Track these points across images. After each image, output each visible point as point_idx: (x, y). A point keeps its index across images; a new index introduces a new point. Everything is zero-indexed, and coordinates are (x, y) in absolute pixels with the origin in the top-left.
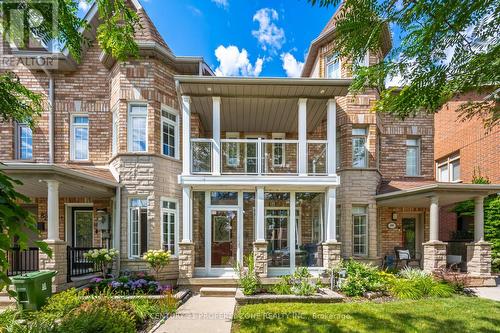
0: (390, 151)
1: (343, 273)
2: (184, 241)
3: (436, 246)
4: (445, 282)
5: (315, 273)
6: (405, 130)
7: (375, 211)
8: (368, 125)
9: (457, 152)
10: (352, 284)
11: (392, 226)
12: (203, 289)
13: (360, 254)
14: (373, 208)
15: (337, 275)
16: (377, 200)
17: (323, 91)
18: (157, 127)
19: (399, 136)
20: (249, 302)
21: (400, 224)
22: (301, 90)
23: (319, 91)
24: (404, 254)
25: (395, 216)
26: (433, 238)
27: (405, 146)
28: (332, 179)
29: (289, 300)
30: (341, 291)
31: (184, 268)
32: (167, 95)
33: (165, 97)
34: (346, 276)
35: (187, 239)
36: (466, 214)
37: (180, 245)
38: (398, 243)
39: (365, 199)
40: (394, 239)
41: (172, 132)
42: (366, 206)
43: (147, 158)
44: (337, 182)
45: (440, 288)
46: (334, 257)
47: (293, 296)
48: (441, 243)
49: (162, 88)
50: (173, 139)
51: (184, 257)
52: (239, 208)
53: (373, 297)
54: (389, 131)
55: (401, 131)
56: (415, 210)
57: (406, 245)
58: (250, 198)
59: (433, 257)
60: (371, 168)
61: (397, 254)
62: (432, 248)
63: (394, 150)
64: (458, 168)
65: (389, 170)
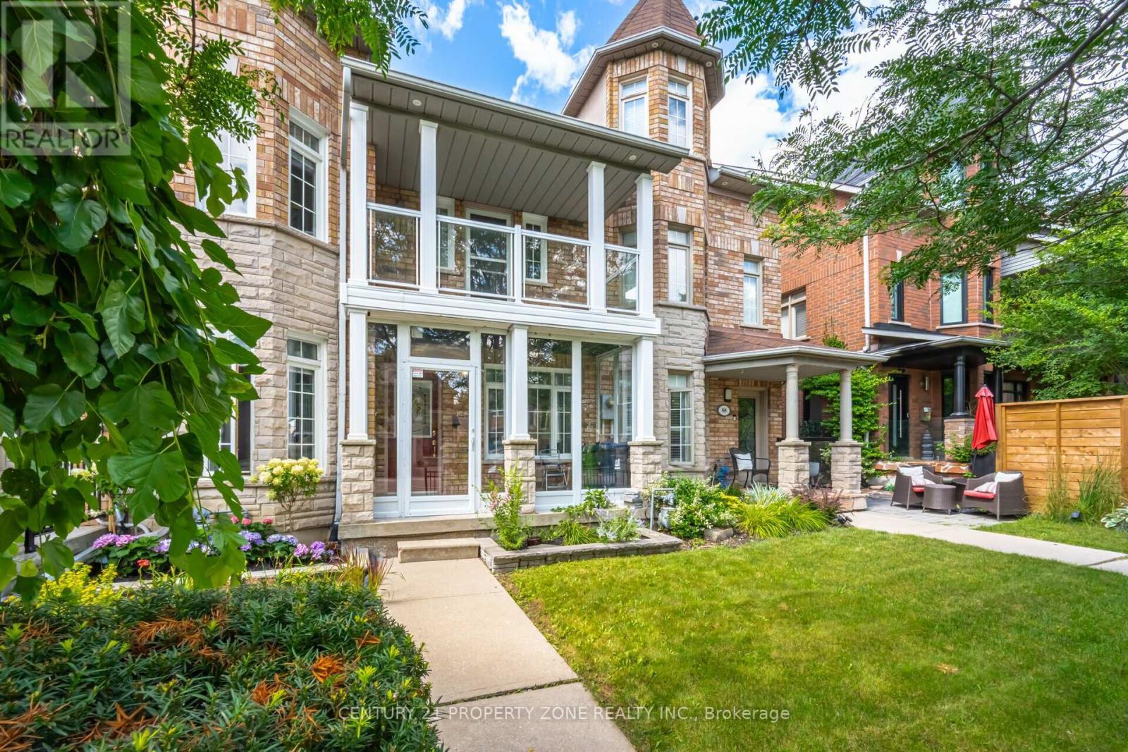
0: (721, 277)
1: (670, 497)
2: (352, 437)
3: (797, 447)
4: (813, 507)
5: (617, 498)
6: (742, 242)
7: (702, 383)
8: (692, 227)
9: (802, 290)
10: (689, 517)
11: (725, 410)
12: (402, 545)
13: (680, 462)
14: (698, 379)
15: (660, 501)
16: (707, 364)
17: (633, 158)
18: (280, 161)
19: (732, 253)
20: (522, 563)
21: (736, 408)
22: (597, 146)
23: (629, 154)
24: (744, 462)
25: (729, 395)
26: (792, 436)
27: (741, 272)
28: (645, 321)
29: (594, 554)
30: (668, 530)
31: (354, 499)
32: (303, 87)
33: (298, 92)
34: (675, 504)
35: (359, 431)
36: (820, 392)
37: (344, 445)
38: (733, 442)
39: (688, 362)
40: (727, 435)
41: (310, 177)
42: (687, 374)
43: (252, 230)
44: (657, 330)
45: (808, 516)
46: (651, 468)
47: (599, 546)
48: (802, 442)
49: (294, 71)
50: (310, 193)
51: (354, 473)
52: (471, 367)
53: (720, 540)
54: (718, 244)
55: (736, 247)
56: (756, 384)
57: (746, 444)
58: (495, 347)
59: (794, 466)
60: (697, 306)
61: (734, 459)
62: (791, 452)
63: (726, 278)
64: (803, 315)
65: (720, 312)
